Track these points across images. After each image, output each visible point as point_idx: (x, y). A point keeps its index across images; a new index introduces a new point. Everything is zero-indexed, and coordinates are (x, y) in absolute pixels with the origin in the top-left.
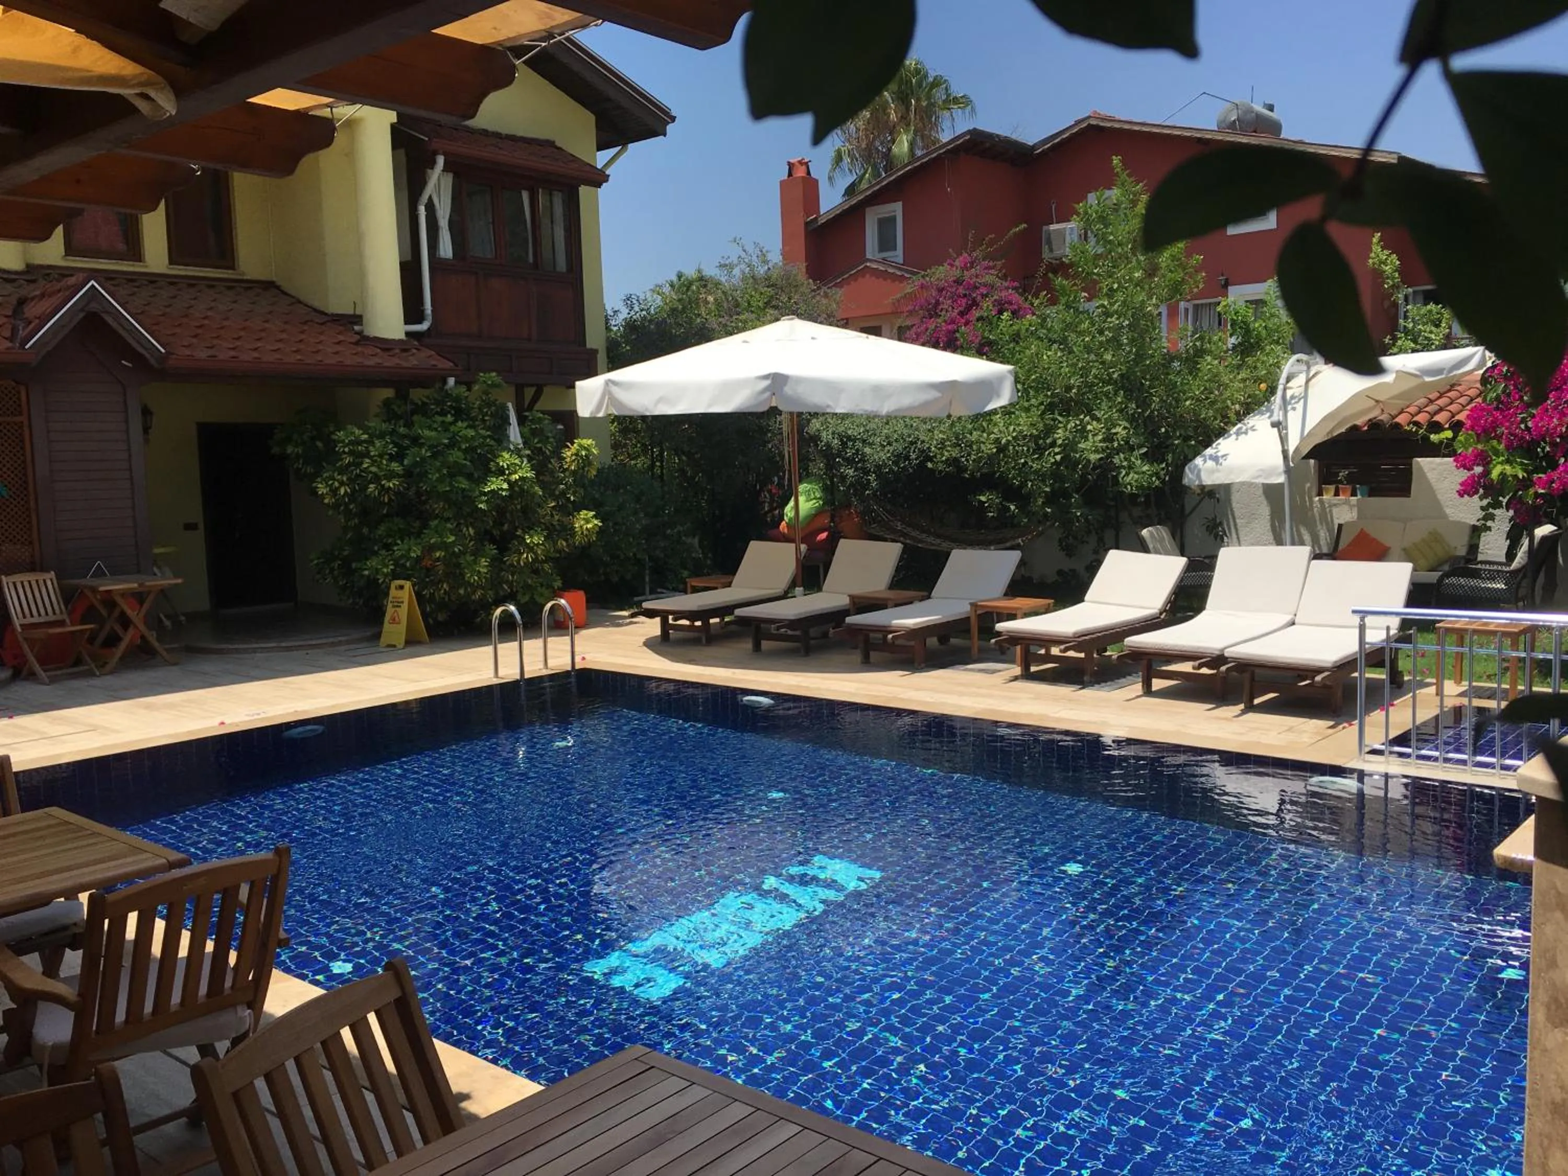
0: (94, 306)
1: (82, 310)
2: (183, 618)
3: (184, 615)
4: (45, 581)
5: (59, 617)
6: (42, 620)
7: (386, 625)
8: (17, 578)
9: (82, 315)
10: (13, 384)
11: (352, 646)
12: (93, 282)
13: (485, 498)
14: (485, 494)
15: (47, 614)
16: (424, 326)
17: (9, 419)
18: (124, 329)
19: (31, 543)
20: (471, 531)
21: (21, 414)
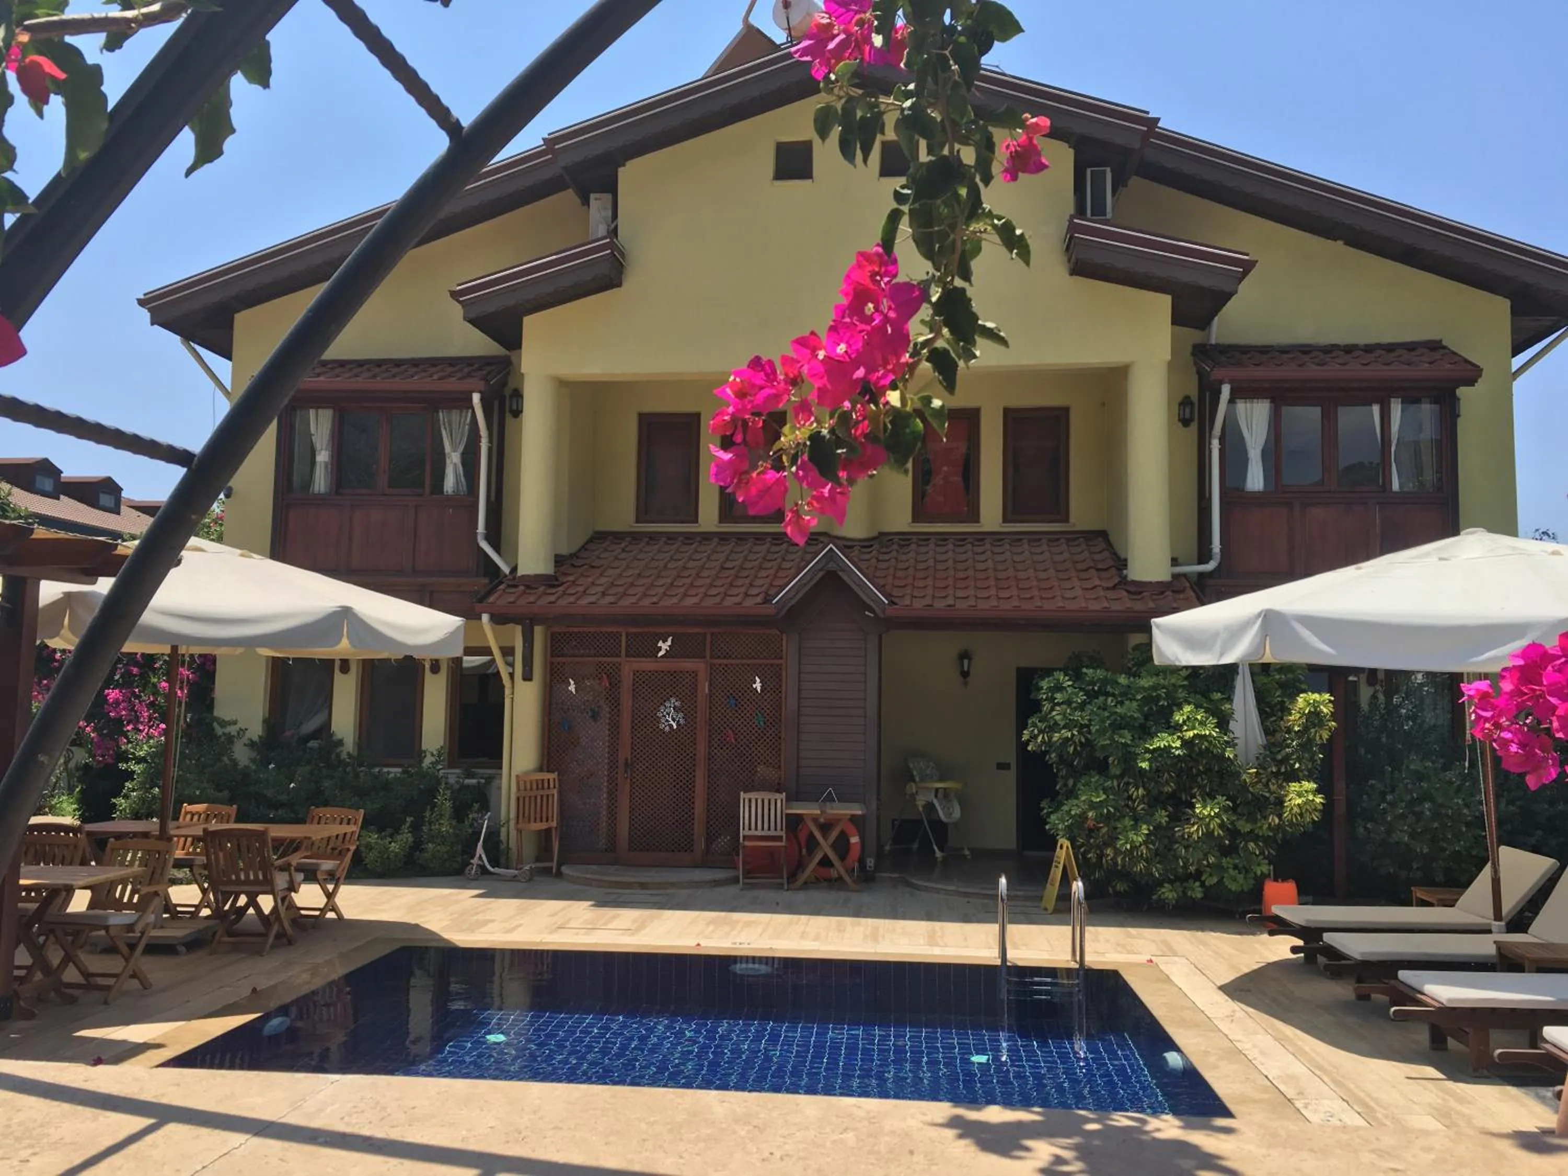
0: (832, 566)
1: (821, 570)
2: (967, 852)
3: (969, 849)
4: (776, 800)
5: (779, 833)
6: (763, 833)
7: (1048, 885)
8: (753, 795)
9: (821, 574)
10: (778, 633)
11: (1028, 903)
12: (831, 545)
13: (1148, 756)
14: (1148, 751)
15: (769, 829)
16: (1211, 566)
17: (772, 662)
18: (855, 583)
19: (779, 767)
20: (1141, 791)
21: (781, 658)
